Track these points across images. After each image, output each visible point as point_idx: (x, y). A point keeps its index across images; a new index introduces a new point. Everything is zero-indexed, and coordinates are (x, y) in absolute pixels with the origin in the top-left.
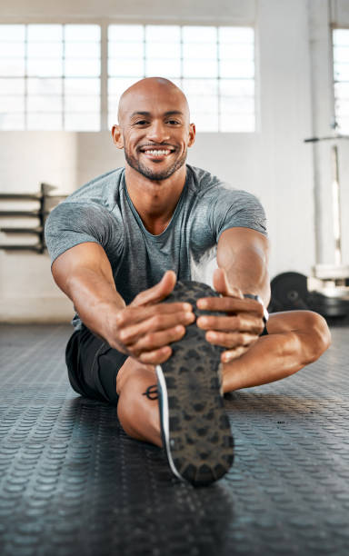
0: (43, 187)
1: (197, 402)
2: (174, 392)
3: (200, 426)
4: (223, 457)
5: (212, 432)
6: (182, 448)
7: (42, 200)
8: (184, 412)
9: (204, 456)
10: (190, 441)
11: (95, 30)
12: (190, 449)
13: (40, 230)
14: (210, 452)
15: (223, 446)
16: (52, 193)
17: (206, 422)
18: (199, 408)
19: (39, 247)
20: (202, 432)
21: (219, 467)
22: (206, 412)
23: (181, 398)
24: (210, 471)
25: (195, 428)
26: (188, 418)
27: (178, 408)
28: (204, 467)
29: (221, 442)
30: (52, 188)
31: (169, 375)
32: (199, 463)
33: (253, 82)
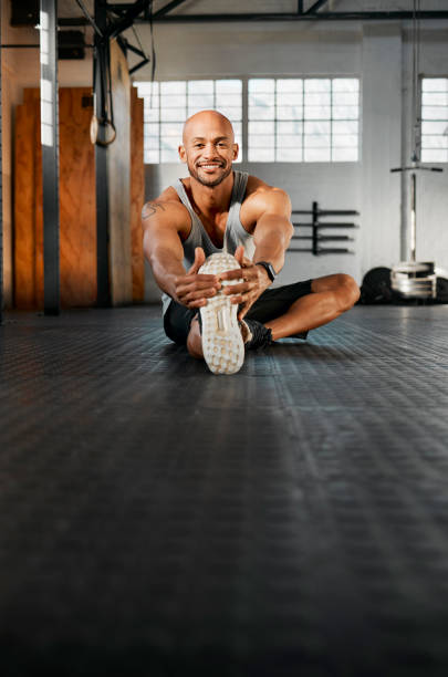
11: (237, 85)
33: (357, 123)
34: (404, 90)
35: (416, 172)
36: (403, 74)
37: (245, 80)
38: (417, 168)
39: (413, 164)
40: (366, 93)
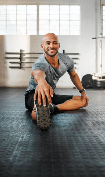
0: (21, 50)
1: (43, 113)
2: (39, 112)
3: (44, 119)
4: (49, 125)
5: (46, 120)
6: (40, 123)
7: (21, 54)
8: (41, 116)
9: (45, 125)
10: (42, 122)
12: (42, 123)
13: (20, 62)
14: (46, 124)
15: (49, 123)
16: (23, 52)
17: (45, 118)
18: (44, 115)
19: (20, 67)
20: (44, 120)
21: (48, 127)
22: (45, 116)
23: (40, 113)
24: (46, 128)
25: (43, 119)
26: (42, 117)
27: (40, 115)
28: (45, 127)
29: (48, 122)
30: (23, 51)
31: (38, 108)
32: (44, 126)
33: (79, 21)
34: (96, 10)
35: (102, 39)
36: (96, 4)
37: (38, 5)
38: (102, 37)
39: (101, 36)
40: (82, 11)
